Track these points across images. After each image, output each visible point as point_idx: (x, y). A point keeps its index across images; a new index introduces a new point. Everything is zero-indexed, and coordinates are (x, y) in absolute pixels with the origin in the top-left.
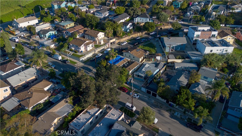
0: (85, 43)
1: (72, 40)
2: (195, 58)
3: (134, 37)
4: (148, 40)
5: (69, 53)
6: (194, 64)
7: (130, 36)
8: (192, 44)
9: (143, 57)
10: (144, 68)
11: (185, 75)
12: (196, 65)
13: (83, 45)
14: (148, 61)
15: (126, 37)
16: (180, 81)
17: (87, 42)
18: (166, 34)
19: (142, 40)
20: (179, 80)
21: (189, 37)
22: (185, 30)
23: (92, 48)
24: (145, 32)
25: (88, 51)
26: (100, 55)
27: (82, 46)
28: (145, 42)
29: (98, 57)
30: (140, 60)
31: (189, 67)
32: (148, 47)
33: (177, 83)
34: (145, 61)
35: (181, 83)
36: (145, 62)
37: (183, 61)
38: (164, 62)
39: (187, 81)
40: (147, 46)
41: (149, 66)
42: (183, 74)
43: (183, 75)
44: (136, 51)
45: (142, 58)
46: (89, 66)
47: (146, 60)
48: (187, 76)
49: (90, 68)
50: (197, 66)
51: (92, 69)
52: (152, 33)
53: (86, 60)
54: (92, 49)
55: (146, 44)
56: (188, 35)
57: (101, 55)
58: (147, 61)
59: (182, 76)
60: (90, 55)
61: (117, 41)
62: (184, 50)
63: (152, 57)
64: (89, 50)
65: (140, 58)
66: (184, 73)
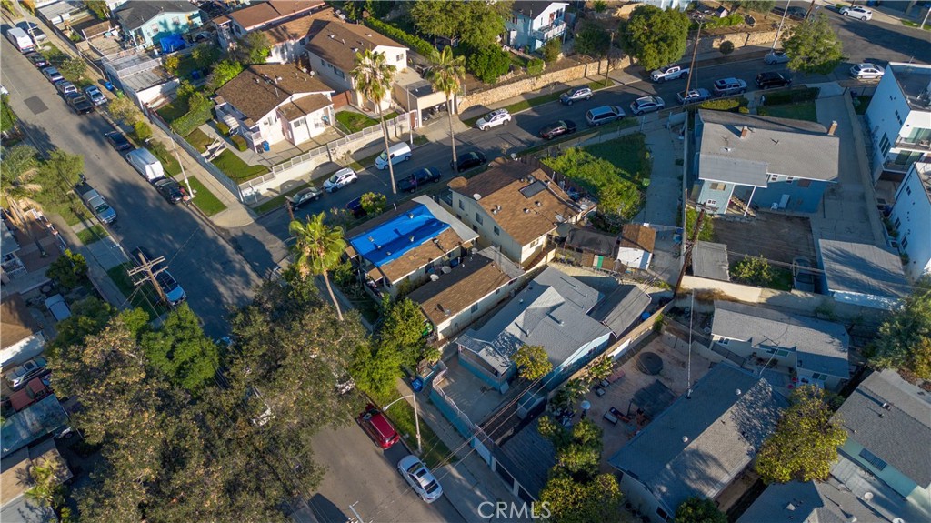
0: (288, 101)
1: (232, 75)
2: (850, 295)
3: (561, 80)
4: (629, 112)
5: (210, 148)
6: (833, 336)
7: (538, 76)
8: (877, 175)
9: (549, 236)
10: (520, 319)
11: (749, 407)
12: (843, 343)
13: (273, 113)
14: (570, 262)
15: (516, 84)
16: (695, 453)
17: (296, 96)
18: (744, 85)
19: (596, 112)
20: (693, 445)
21: (873, 125)
22: (862, 73)
23: (321, 130)
24: (632, 61)
25: (296, 144)
26: (349, 179)
27: (265, 119)
28: (609, 122)
29: (335, 190)
30: (527, 252)
31: (794, 349)
32: (607, 163)
33: (673, 468)
34: (555, 260)
35: (703, 467)
36: (554, 265)
37: (774, 298)
38: (659, 285)
39: (746, 460)
40: (604, 159)
41: (562, 300)
42: (735, 399)
43: (733, 408)
44: (518, 194)
45: (542, 240)
46: (271, 237)
47: (562, 257)
48: (762, 417)
49: (271, 251)
50: (845, 356)
51: (275, 261)
52: (664, 72)
53: (275, 199)
54: (321, 135)
55: (608, 143)
56: (872, 110)
57: (354, 176)
58: (562, 261)
59: (723, 418)
60: (301, 170)
61: (464, 103)
62: (814, 211)
63: (593, 246)
64: (306, 143)
65: (529, 245)
66: (743, 393)
